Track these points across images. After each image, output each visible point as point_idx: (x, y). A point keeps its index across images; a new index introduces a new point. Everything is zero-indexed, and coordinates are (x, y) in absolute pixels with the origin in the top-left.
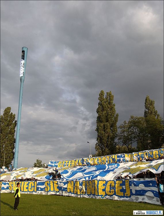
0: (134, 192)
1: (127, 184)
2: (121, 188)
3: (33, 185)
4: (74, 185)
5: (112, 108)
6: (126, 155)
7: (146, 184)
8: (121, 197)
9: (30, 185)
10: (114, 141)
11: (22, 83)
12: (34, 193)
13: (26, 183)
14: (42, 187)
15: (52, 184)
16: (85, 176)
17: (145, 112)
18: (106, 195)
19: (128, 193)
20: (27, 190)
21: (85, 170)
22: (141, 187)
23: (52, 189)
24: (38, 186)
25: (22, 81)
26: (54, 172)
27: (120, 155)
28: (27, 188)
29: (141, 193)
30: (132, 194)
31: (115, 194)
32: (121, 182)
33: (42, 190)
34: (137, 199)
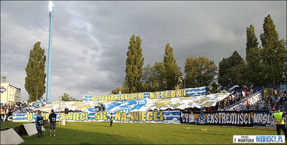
0: (165, 118)
1: (161, 114)
2: (157, 116)
3: (84, 115)
4: (121, 115)
5: (139, 53)
6: (150, 93)
7: (174, 114)
8: (157, 121)
9: (81, 115)
10: (139, 80)
11: (52, 18)
12: (86, 121)
13: (78, 114)
14: (93, 117)
15: (101, 115)
16: (123, 108)
17: (165, 58)
18: (147, 120)
19: (162, 119)
20: (79, 119)
21: (120, 104)
22: (171, 115)
23: (102, 118)
24: (89, 116)
25: (52, 16)
26: (100, 106)
27: (146, 93)
28: (79, 118)
29: (171, 119)
30: (164, 119)
31: (153, 120)
32: (157, 113)
33: (92, 118)
34: (167, 122)
